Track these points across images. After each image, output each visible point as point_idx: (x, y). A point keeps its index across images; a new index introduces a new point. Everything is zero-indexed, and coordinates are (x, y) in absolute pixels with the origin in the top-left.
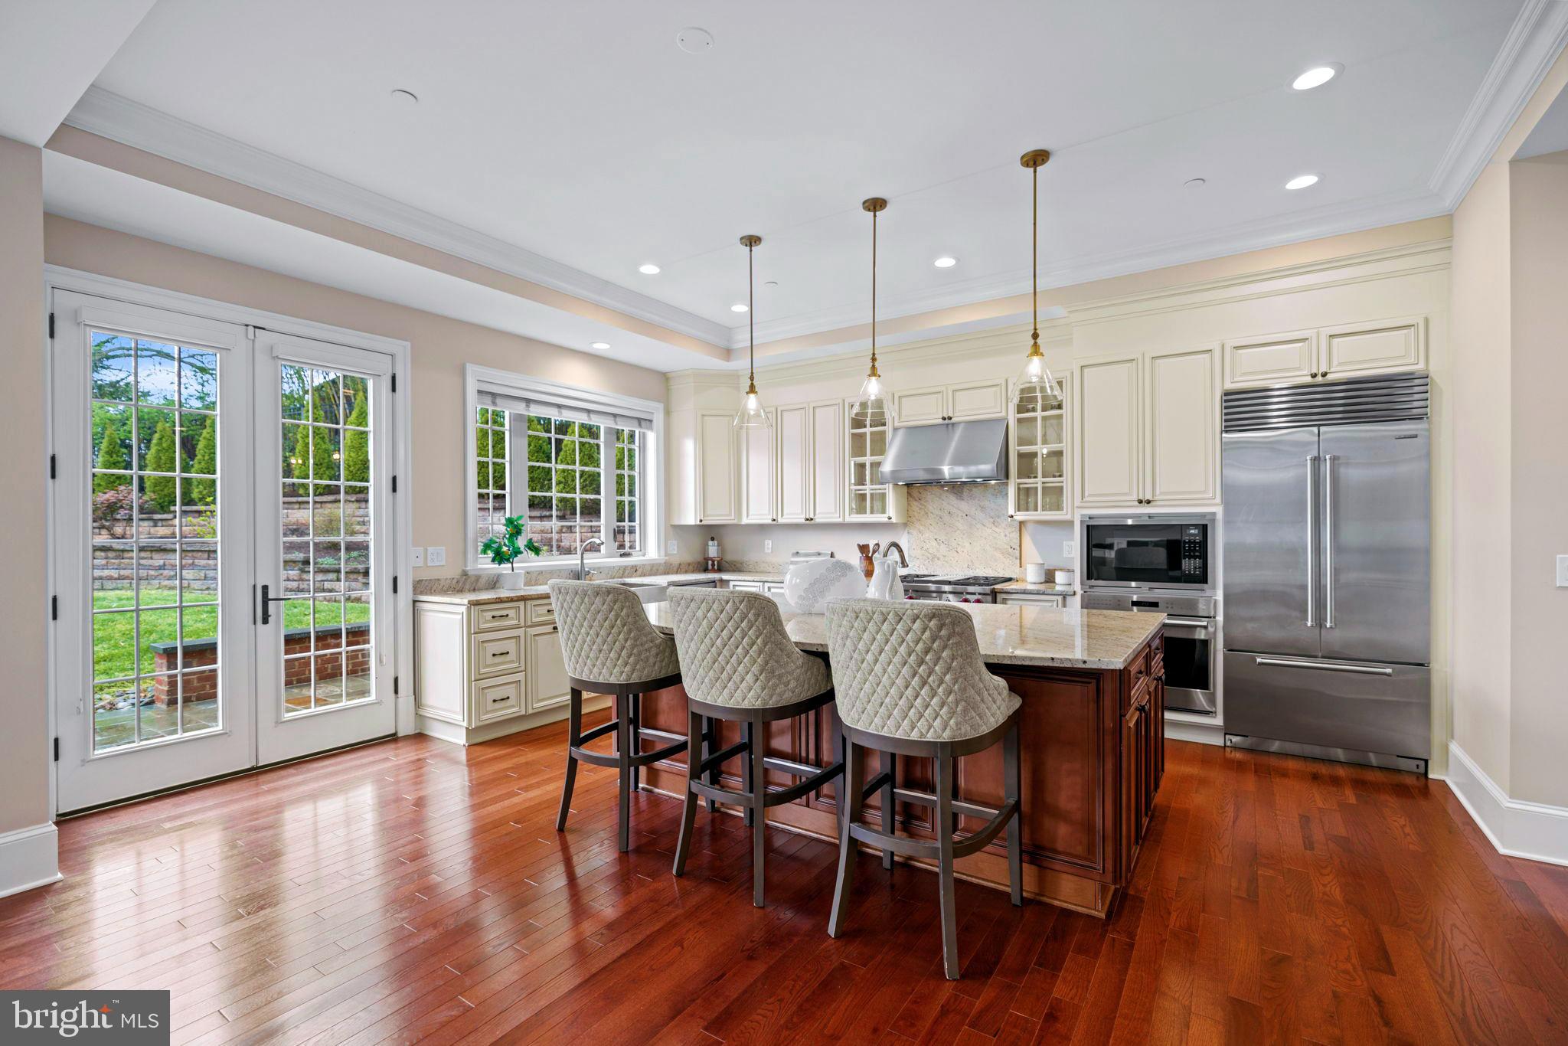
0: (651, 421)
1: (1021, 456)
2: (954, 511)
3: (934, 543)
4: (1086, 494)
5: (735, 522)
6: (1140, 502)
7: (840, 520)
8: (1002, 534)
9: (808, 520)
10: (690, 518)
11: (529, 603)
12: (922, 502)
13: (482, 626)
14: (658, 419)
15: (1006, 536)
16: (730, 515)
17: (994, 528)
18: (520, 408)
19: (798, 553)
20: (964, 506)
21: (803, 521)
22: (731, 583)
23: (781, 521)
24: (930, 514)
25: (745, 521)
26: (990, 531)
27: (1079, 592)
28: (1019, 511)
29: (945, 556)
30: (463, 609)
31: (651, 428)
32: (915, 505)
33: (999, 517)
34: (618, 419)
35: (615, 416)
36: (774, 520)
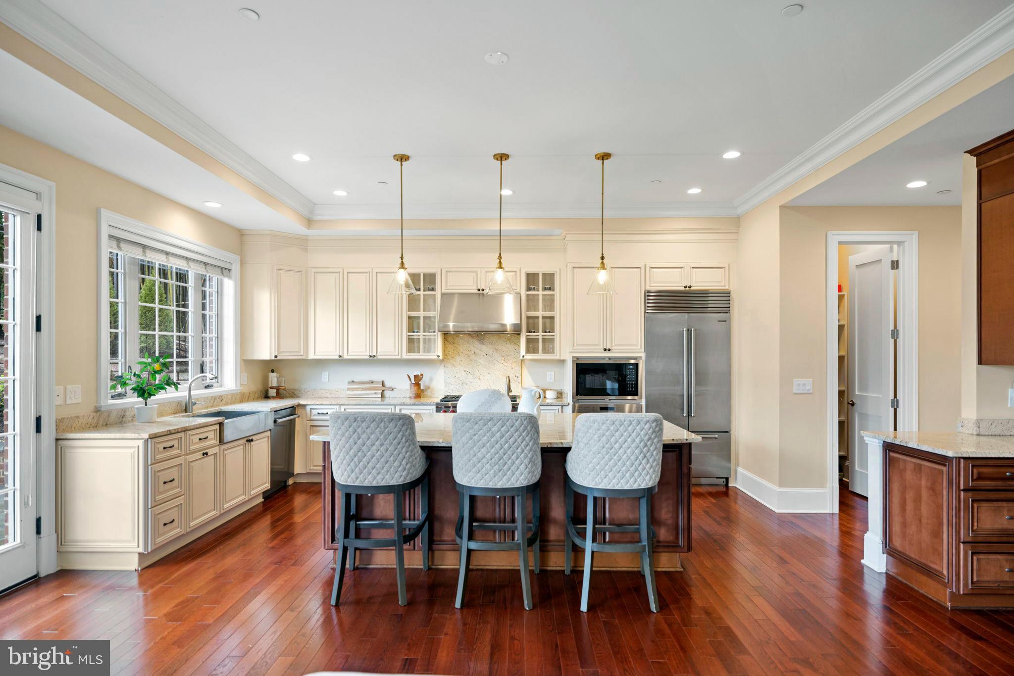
0: (229, 270)
1: (528, 318)
2: (477, 351)
3: (464, 374)
4: (575, 345)
5: (304, 357)
6: (605, 350)
7: (399, 357)
8: (510, 368)
9: (371, 356)
10: (265, 354)
11: (188, 433)
12: (455, 345)
13: (158, 457)
14: (236, 268)
15: (512, 368)
16: (299, 352)
17: (505, 363)
18: (137, 254)
19: (353, 381)
20: (484, 347)
21: (368, 357)
22: (308, 408)
23: (346, 357)
24: (461, 354)
25: (311, 356)
26: (501, 365)
27: (571, 404)
28: (527, 353)
29: (471, 382)
30: (140, 443)
31: (229, 277)
32: (450, 347)
33: (508, 356)
34: (208, 267)
35: (206, 264)
36: (340, 357)
